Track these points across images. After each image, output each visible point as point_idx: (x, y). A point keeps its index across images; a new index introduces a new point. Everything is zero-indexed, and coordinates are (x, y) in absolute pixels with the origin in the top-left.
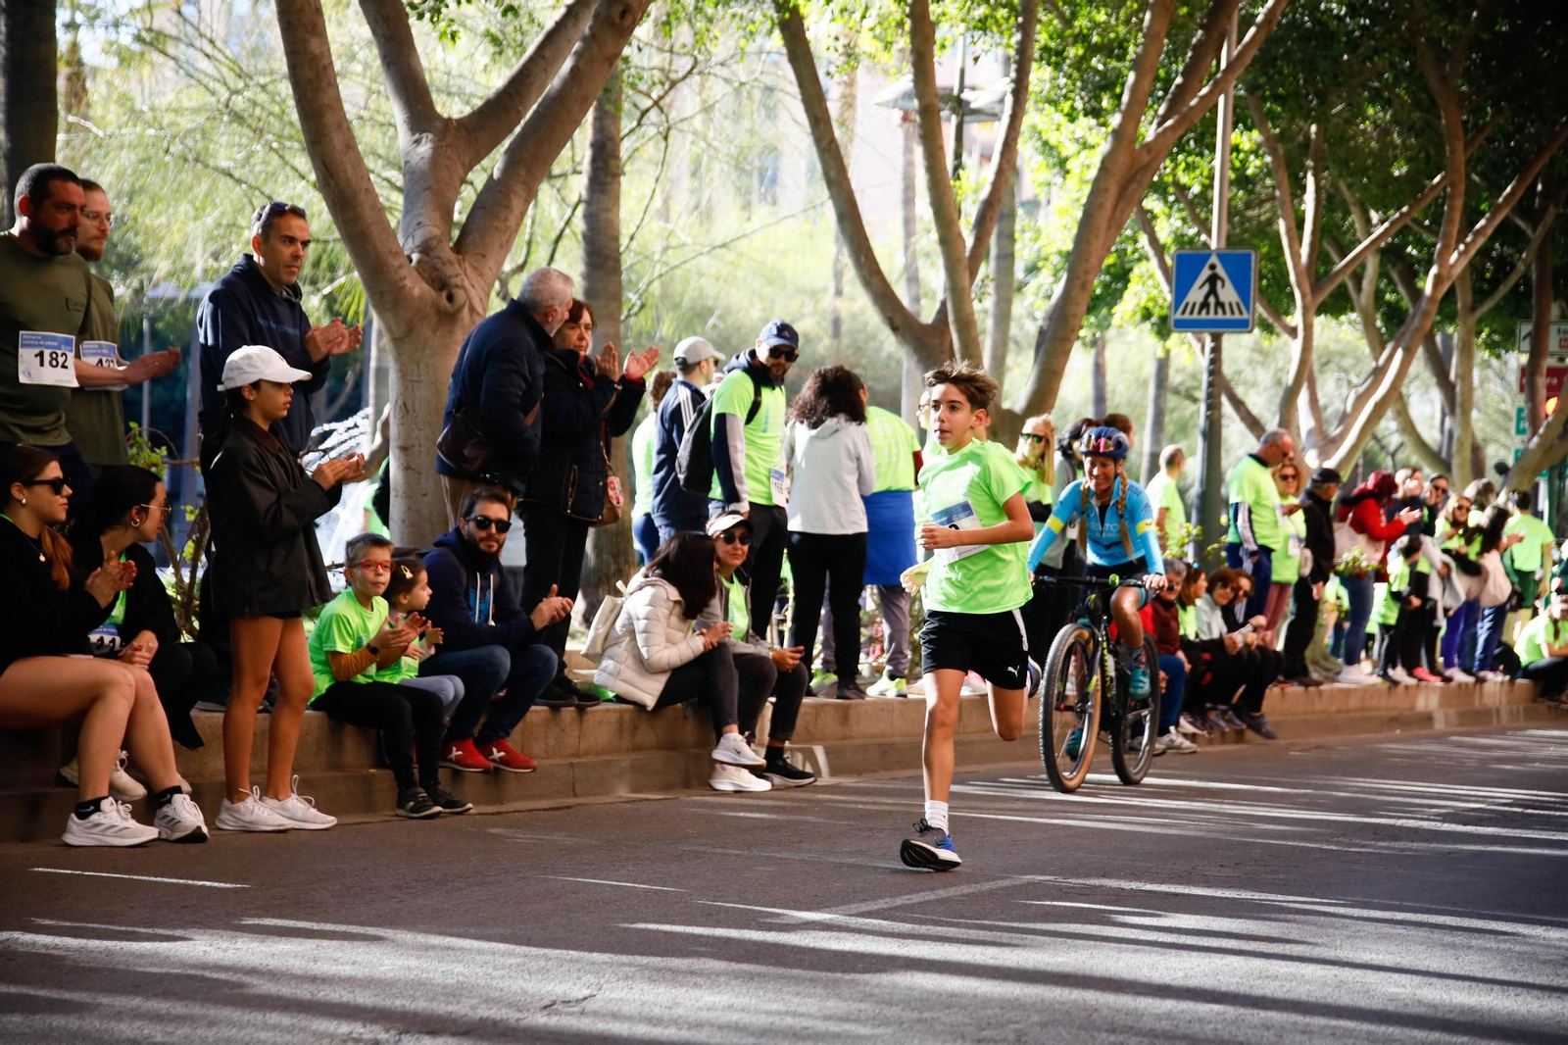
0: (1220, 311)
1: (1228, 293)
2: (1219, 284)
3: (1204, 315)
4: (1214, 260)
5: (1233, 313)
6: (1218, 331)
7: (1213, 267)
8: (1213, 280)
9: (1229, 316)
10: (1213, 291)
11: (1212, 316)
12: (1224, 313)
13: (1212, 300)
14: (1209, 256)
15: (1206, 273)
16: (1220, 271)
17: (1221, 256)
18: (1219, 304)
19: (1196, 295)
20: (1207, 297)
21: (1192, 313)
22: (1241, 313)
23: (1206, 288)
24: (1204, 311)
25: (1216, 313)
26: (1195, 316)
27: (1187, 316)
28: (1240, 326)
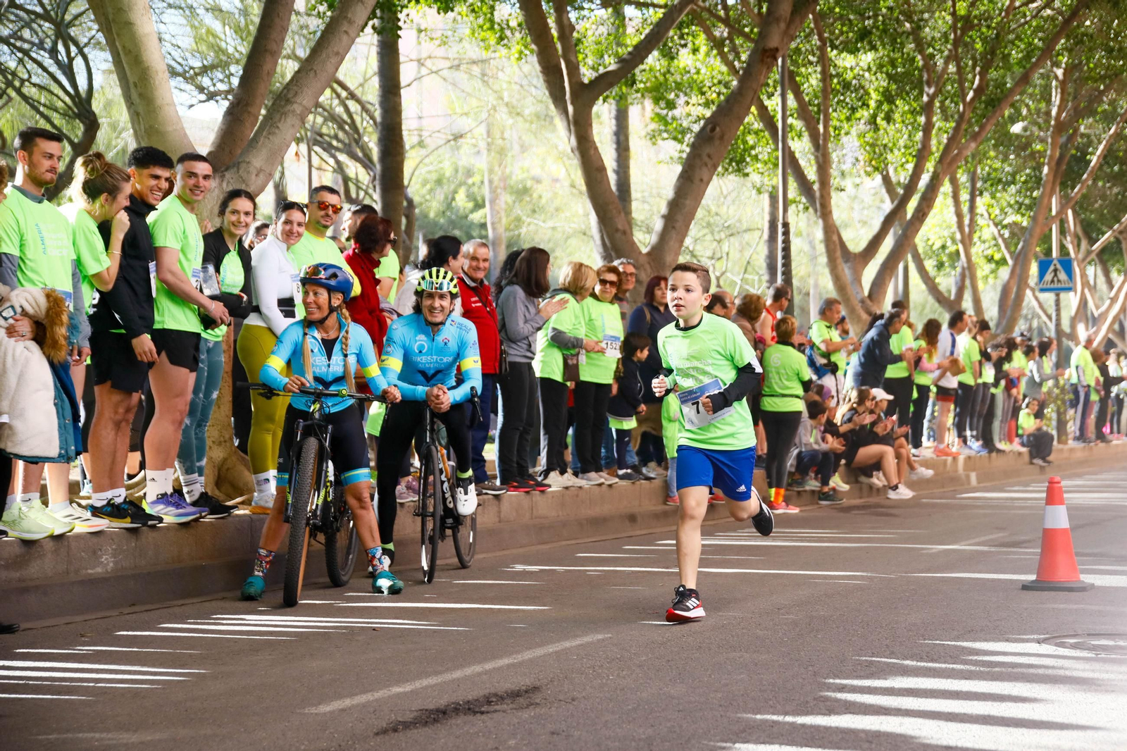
1: (1062, 276)
2: (1058, 272)
3: (1052, 286)
4: (1055, 262)
5: (1066, 284)
6: (1058, 291)
7: (1055, 265)
8: (1055, 270)
9: (1063, 286)
10: (1056, 275)
11: (1056, 286)
12: (1061, 284)
13: (1055, 279)
14: (1052, 261)
15: (1053, 267)
16: (1058, 266)
17: (1060, 261)
18: (1059, 281)
19: (1049, 277)
20: (1053, 278)
21: (1047, 284)
22: (1070, 284)
23: (1053, 274)
24: (1052, 284)
25: (1058, 285)
26: (1049, 286)
27: (1045, 286)
28: (1069, 289)
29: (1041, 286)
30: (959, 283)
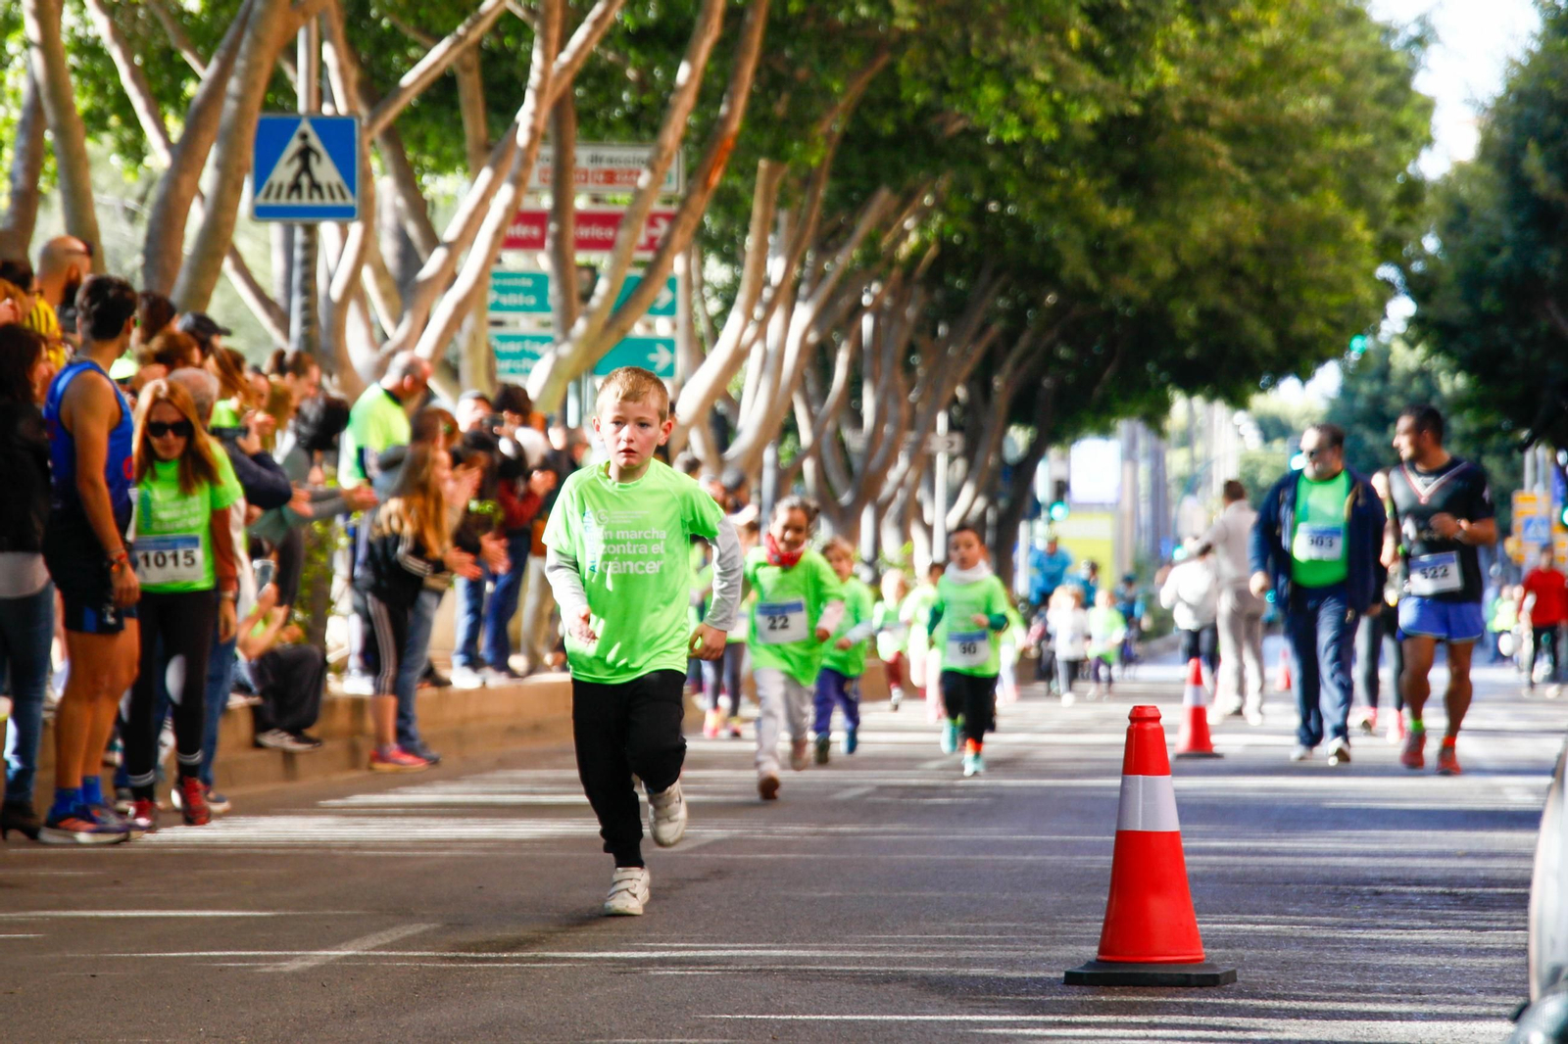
0: (316, 195)
1: (326, 171)
2: (313, 159)
3: (294, 201)
4: (305, 126)
5: (333, 196)
6: (312, 220)
7: (304, 136)
8: (305, 153)
9: (328, 201)
10: (306, 168)
11: (305, 201)
12: (322, 196)
13: (305, 180)
14: (297, 122)
15: (295, 144)
16: (315, 141)
18: (315, 186)
19: (284, 172)
20: (298, 176)
21: (278, 195)
22: (343, 196)
23: (296, 165)
24: (294, 196)
25: (311, 196)
26: (283, 201)
27: (272, 201)
28: (343, 215)
29: (261, 200)
30: (22, 180)
